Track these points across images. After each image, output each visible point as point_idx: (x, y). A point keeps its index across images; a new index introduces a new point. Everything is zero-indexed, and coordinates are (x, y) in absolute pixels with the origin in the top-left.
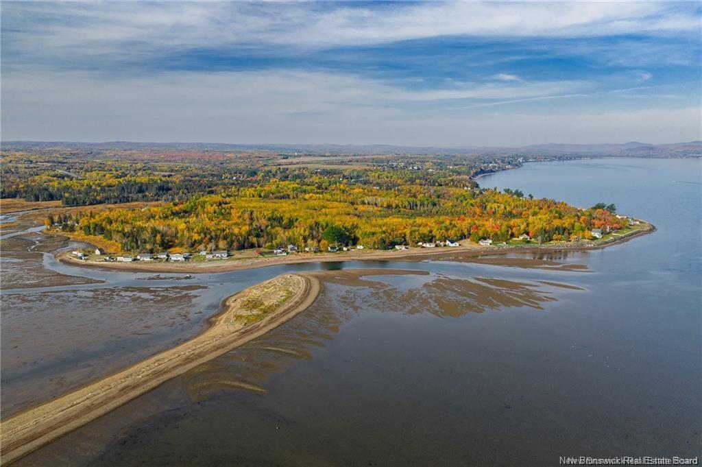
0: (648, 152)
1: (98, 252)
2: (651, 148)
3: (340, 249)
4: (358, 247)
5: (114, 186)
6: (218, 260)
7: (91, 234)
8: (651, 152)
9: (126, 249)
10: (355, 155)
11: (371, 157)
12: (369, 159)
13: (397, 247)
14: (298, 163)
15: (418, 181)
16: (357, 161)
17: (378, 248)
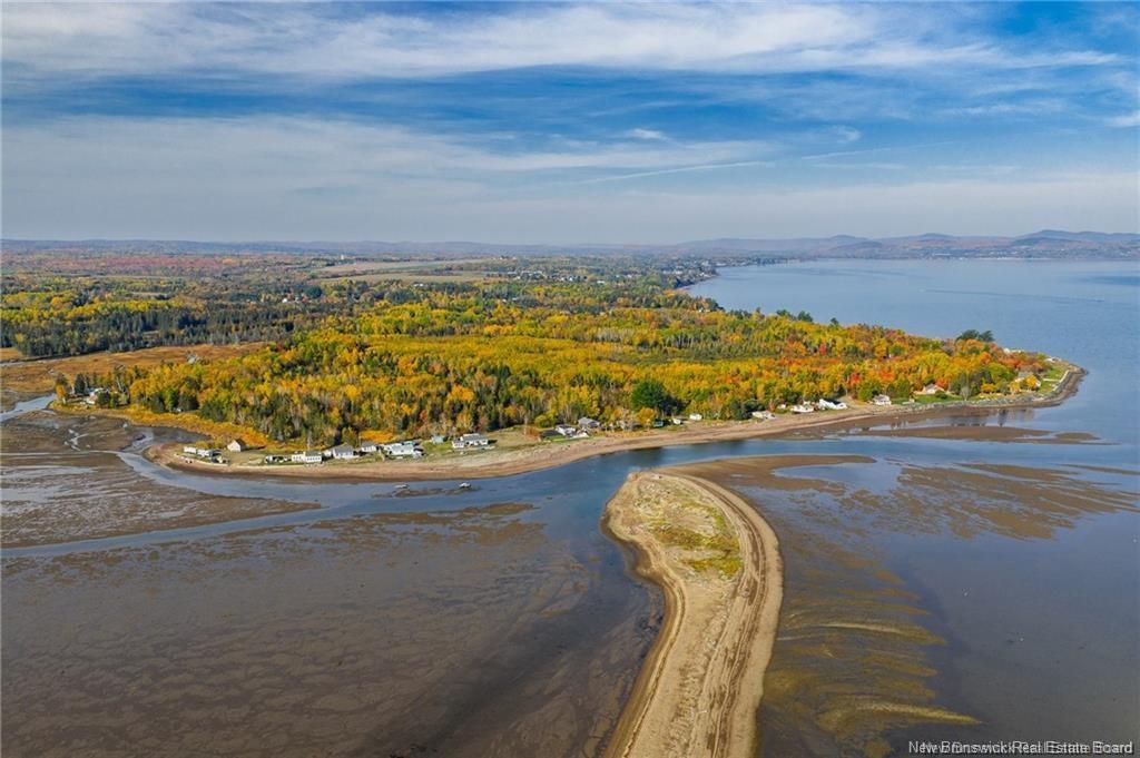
0: (873, 250)
1: (234, 447)
2: (876, 244)
3: (666, 423)
4: (692, 417)
5: (89, 319)
6: (478, 452)
7: (167, 411)
8: (877, 251)
9: (281, 438)
10: (438, 259)
11: (480, 261)
12: (480, 265)
13: (757, 414)
14: (365, 273)
15: (620, 300)
16: (462, 269)
17: (730, 418)
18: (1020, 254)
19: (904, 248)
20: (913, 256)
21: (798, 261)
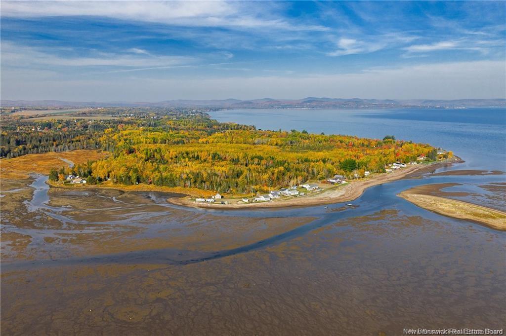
7: (132, 184)
18: (307, 106)
19: (262, 104)
20: (265, 107)
21: (226, 110)
